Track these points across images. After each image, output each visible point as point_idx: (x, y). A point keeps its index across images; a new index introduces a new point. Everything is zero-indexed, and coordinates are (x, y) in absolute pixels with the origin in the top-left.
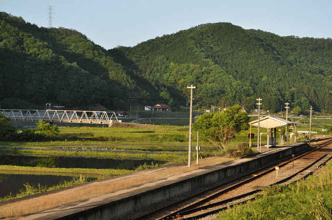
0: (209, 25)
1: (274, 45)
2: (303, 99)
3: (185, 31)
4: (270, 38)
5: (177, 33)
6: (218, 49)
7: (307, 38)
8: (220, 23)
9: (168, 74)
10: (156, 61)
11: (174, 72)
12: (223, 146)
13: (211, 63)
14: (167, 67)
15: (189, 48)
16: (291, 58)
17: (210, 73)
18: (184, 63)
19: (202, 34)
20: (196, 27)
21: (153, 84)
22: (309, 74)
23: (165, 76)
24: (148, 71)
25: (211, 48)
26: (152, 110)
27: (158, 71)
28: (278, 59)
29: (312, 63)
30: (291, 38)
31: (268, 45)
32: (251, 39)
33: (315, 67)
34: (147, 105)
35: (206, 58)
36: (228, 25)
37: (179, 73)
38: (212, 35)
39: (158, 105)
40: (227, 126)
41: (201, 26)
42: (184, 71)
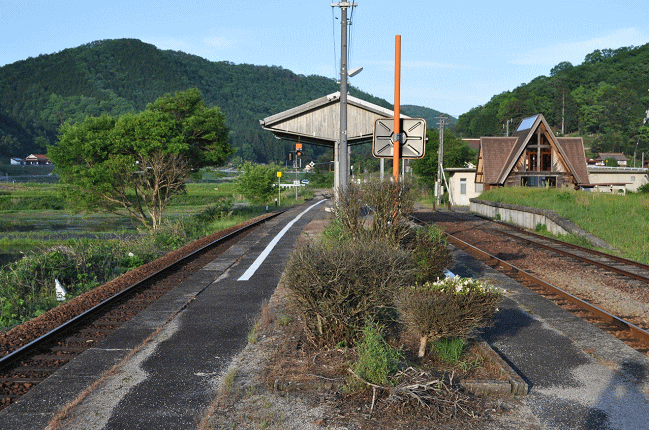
0: (108, 42)
1: (202, 72)
2: (245, 146)
3: (72, 50)
4: (195, 63)
5: (60, 53)
6: (122, 75)
7: (245, 65)
8: (124, 40)
9: (47, 111)
10: (27, 92)
11: (57, 108)
12: (152, 215)
13: (112, 94)
14: (45, 101)
15: (79, 74)
16: (226, 90)
17: (111, 109)
18: (71, 94)
19: (98, 54)
20: (88, 45)
21: (24, 125)
22: (251, 113)
23: (43, 114)
24: (16, 106)
25: (111, 74)
26: (22, 163)
27: (31, 107)
28: (207, 91)
29: (254, 97)
30: (225, 64)
31: (193, 72)
32: (169, 63)
33: (258, 103)
34: (13, 156)
35: (104, 88)
36: (136, 43)
37: (65, 110)
38: (113, 55)
39: (32, 156)
40: (163, 153)
41: (97, 44)
42: (73, 106)
